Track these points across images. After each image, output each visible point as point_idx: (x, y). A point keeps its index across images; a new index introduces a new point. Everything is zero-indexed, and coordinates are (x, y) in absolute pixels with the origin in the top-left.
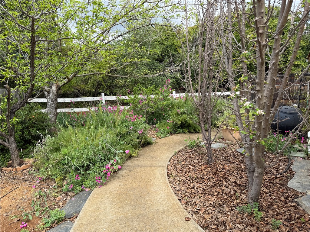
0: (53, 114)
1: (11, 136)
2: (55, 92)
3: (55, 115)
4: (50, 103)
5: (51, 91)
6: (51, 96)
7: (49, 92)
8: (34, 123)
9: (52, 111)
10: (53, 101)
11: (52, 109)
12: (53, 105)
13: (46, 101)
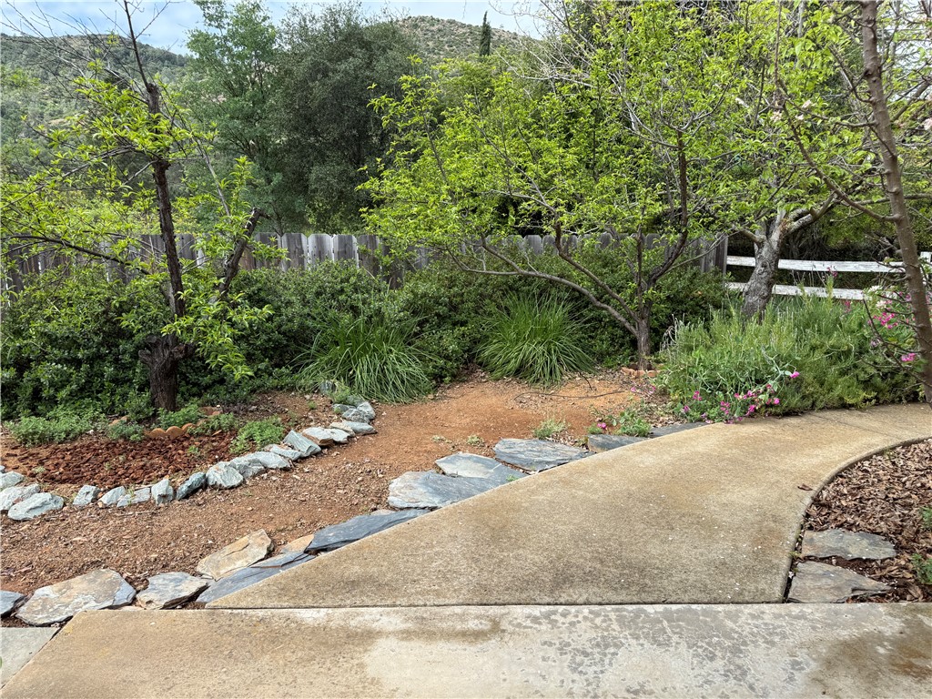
0: (760, 296)
1: (643, 318)
2: (775, 246)
3: (764, 298)
4: (759, 269)
5: (766, 243)
6: (763, 253)
7: (761, 245)
8: (700, 306)
9: (759, 289)
10: (765, 267)
11: (760, 283)
12: (764, 274)
13: (754, 265)
